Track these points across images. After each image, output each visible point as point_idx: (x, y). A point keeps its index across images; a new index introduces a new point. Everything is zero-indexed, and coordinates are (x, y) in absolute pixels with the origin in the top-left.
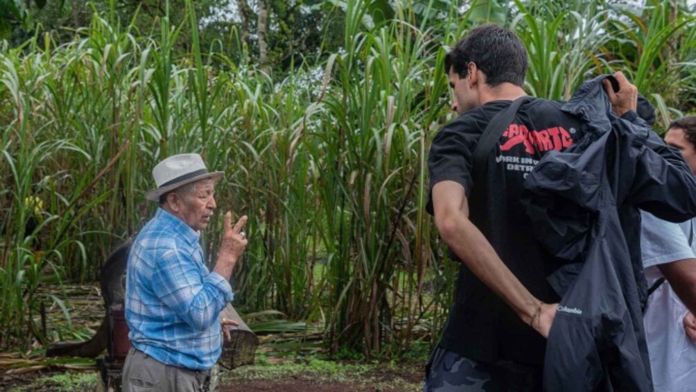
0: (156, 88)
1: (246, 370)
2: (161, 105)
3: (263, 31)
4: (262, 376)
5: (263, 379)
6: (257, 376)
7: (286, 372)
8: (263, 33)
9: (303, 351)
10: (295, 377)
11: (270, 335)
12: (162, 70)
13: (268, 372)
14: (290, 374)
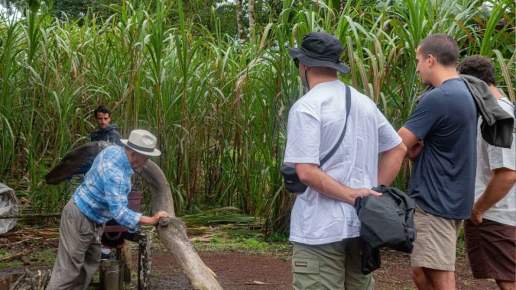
0: (153, 49)
1: (201, 246)
2: (156, 60)
3: (252, 10)
4: (210, 249)
5: (210, 251)
6: (207, 249)
7: (227, 247)
8: (252, 12)
9: (249, 235)
10: (232, 251)
11: (229, 224)
12: (157, 36)
13: (216, 247)
14: (230, 249)
